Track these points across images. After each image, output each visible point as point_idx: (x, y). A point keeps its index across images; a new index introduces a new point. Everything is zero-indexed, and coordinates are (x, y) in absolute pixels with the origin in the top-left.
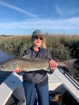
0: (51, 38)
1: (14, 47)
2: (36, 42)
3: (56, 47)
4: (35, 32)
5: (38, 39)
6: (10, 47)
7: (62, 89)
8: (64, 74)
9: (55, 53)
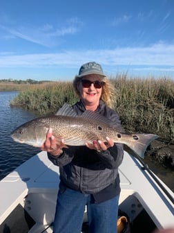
0: (133, 87)
1: (49, 106)
2: (85, 94)
3: (146, 109)
4: (82, 68)
5: (90, 85)
6: (42, 107)
7: (133, 205)
8: (143, 169)
9: (144, 123)
